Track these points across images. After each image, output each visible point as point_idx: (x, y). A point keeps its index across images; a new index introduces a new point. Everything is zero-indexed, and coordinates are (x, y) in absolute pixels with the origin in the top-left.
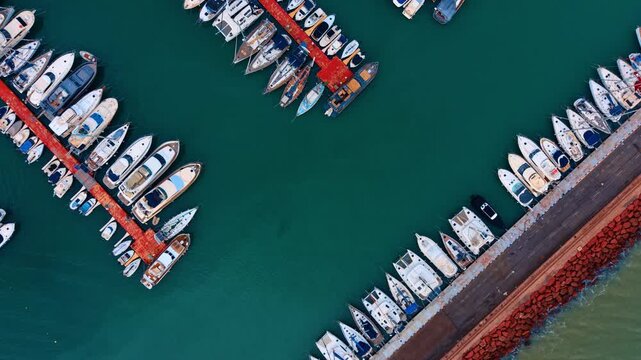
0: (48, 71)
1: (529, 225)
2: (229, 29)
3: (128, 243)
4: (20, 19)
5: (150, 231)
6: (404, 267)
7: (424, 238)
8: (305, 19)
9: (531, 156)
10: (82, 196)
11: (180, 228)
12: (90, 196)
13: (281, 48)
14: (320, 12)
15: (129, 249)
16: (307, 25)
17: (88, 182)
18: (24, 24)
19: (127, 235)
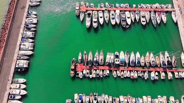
0: (130, 18)
1: (10, 76)
2: (109, 55)
3: (87, 6)
4: (145, 21)
5: (85, 11)
6: (31, 45)
7: (31, 53)
8: (96, 72)
9: (20, 91)
10: (102, 6)
11: (81, 16)
12: (101, 7)
13: (95, 61)
14: (95, 76)
15: (86, 6)
16: (95, 71)
17: (104, 9)
18: (143, 21)
19: (88, 7)
